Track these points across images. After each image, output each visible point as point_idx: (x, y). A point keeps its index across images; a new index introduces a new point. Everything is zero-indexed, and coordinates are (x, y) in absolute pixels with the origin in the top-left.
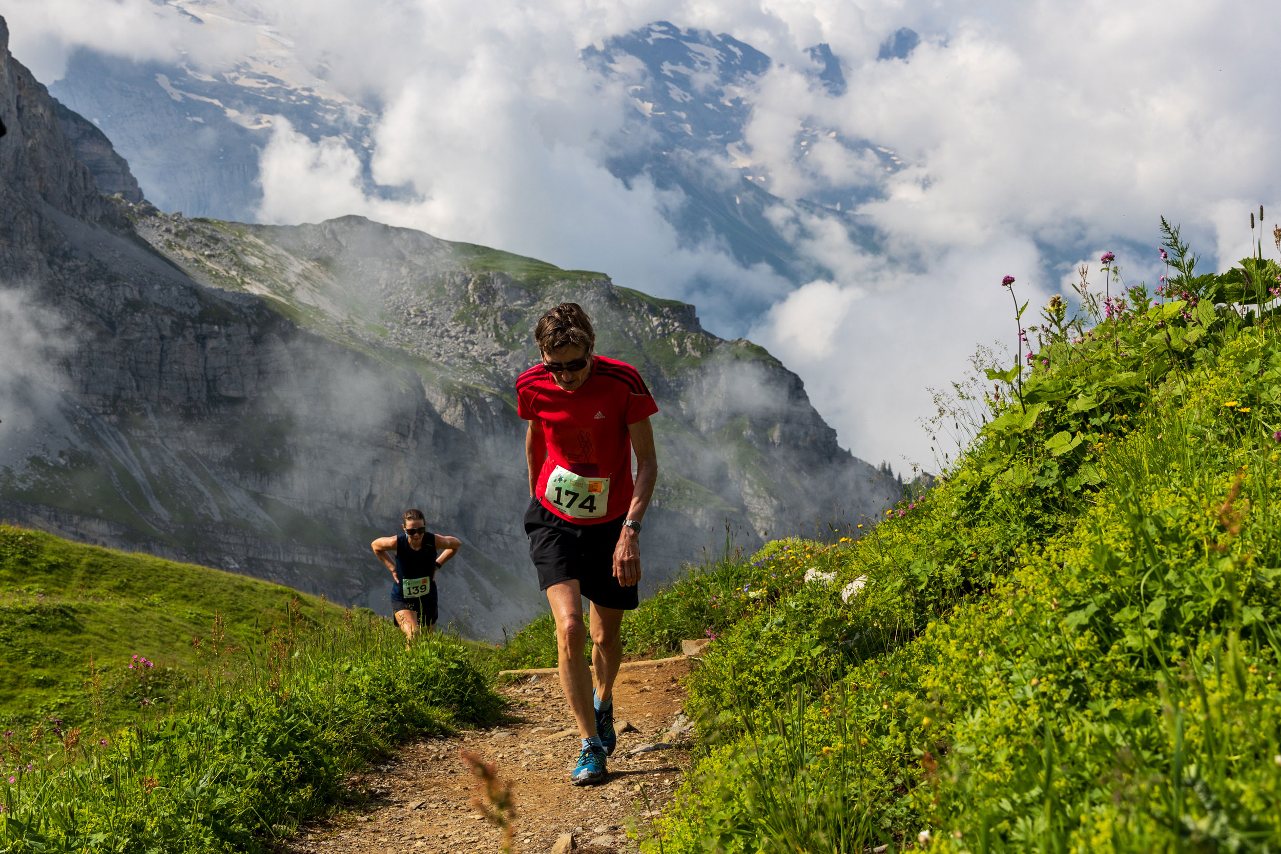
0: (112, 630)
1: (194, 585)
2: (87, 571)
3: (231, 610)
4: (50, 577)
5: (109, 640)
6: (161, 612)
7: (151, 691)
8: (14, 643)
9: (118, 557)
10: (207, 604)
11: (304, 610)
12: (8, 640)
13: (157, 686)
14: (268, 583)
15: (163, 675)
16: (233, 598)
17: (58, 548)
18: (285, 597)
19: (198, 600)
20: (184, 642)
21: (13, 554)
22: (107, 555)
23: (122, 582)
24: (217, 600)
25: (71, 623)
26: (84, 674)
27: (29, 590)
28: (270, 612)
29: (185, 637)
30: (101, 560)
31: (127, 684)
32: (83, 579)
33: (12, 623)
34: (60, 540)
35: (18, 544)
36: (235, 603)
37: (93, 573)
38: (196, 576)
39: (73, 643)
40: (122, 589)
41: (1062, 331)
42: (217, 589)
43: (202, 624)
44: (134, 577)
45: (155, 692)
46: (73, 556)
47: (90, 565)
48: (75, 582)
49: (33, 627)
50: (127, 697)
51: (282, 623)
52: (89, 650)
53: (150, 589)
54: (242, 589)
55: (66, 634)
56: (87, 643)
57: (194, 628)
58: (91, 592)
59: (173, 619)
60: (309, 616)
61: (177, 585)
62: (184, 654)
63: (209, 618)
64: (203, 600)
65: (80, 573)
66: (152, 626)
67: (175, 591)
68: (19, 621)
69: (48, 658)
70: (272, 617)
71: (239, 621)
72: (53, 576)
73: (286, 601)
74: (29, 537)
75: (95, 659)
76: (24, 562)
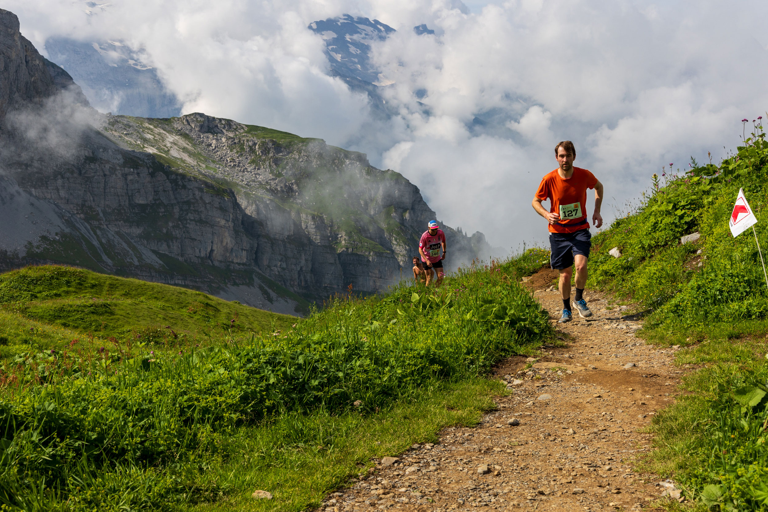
0: (128, 313)
1: (159, 292)
2: (109, 287)
3: (177, 303)
4: (93, 290)
5: (128, 318)
6: (146, 305)
9: (122, 281)
10: (166, 301)
11: (209, 302)
12: (83, 319)
13: (155, 337)
14: (191, 290)
16: (178, 297)
17: (94, 277)
18: (201, 296)
19: (162, 299)
21: (75, 280)
22: (117, 280)
23: (126, 292)
24: (171, 299)
25: (109, 311)
26: (119, 333)
28: (195, 303)
29: (160, 316)
30: (115, 282)
32: (108, 291)
33: (83, 311)
34: (95, 273)
35: (76, 275)
36: (179, 300)
37: (112, 288)
38: (159, 288)
39: (112, 319)
40: (126, 295)
42: (170, 294)
43: (166, 310)
44: (131, 289)
45: (154, 340)
46: (102, 280)
47: (111, 284)
48: (104, 293)
49: (93, 313)
51: (202, 308)
52: (119, 323)
53: (139, 295)
54: (181, 293)
55: (108, 316)
56: (118, 320)
57: (163, 311)
58: (113, 297)
59: (153, 308)
60: (212, 305)
61: (151, 292)
63: (169, 307)
64: (164, 299)
65: (106, 289)
66: (144, 311)
67: (151, 295)
68: (87, 310)
69: (102, 327)
70: (197, 305)
71: (182, 308)
72: (95, 290)
73: (201, 298)
74: (80, 272)
75: (123, 327)
76: (80, 284)
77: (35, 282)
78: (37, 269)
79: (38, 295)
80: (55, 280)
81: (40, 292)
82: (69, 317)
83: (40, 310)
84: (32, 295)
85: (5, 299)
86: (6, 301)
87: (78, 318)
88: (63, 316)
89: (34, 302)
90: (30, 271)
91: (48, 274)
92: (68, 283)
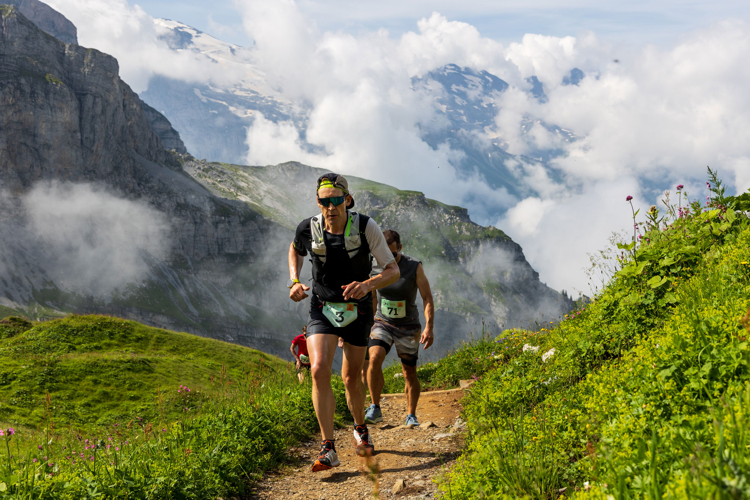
0: (169, 372)
1: (211, 349)
2: (156, 341)
3: (229, 362)
4: (137, 344)
5: (167, 376)
6: (194, 362)
7: (188, 403)
8: (119, 378)
9: (172, 334)
10: (217, 359)
11: (266, 362)
12: (116, 376)
14: (248, 348)
15: (195, 395)
16: (230, 356)
17: (141, 329)
18: (257, 355)
19: (213, 357)
20: (205, 378)
21: (119, 332)
22: (166, 333)
23: (174, 347)
24: (222, 357)
25: (148, 368)
26: (154, 393)
27: (126, 350)
28: (249, 363)
29: (206, 375)
30: (163, 336)
31: (176, 399)
32: (154, 345)
33: (118, 367)
34: (143, 325)
35: (121, 327)
36: (232, 358)
37: (159, 342)
38: (211, 345)
39: (149, 378)
40: (174, 350)
41: (656, 224)
42: (222, 351)
43: (214, 369)
44: (180, 344)
45: (190, 403)
46: (149, 334)
47: (158, 338)
48: (150, 347)
49: (129, 369)
50: (176, 406)
51: (255, 369)
52: (157, 382)
53: (188, 351)
54: (235, 351)
55: (145, 373)
56: (156, 378)
57: (210, 371)
58: (158, 352)
59: (200, 366)
60: (269, 365)
61: (202, 349)
62: (205, 384)
63: (218, 366)
64: (215, 357)
65: (153, 342)
66: (189, 370)
67: (201, 352)
68: (122, 366)
69: (136, 386)
70: (250, 365)
71: (233, 367)
72: (139, 344)
73: (257, 358)
74: (127, 324)
75: (160, 386)
76: (124, 337)
77: (76, 332)
78: (80, 318)
79: (77, 347)
80: (98, 331)
81: (79, 344)
82: (102, 373)
83: (72, 364)
84: (70, 347)
85: (40, 350)
86: (41, 352)
87: (111, 375)
88: (96, 372)
89: (71, 354)
90: (72, 321)
91: (90, 324)
92: (111, 335)
